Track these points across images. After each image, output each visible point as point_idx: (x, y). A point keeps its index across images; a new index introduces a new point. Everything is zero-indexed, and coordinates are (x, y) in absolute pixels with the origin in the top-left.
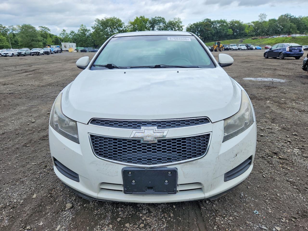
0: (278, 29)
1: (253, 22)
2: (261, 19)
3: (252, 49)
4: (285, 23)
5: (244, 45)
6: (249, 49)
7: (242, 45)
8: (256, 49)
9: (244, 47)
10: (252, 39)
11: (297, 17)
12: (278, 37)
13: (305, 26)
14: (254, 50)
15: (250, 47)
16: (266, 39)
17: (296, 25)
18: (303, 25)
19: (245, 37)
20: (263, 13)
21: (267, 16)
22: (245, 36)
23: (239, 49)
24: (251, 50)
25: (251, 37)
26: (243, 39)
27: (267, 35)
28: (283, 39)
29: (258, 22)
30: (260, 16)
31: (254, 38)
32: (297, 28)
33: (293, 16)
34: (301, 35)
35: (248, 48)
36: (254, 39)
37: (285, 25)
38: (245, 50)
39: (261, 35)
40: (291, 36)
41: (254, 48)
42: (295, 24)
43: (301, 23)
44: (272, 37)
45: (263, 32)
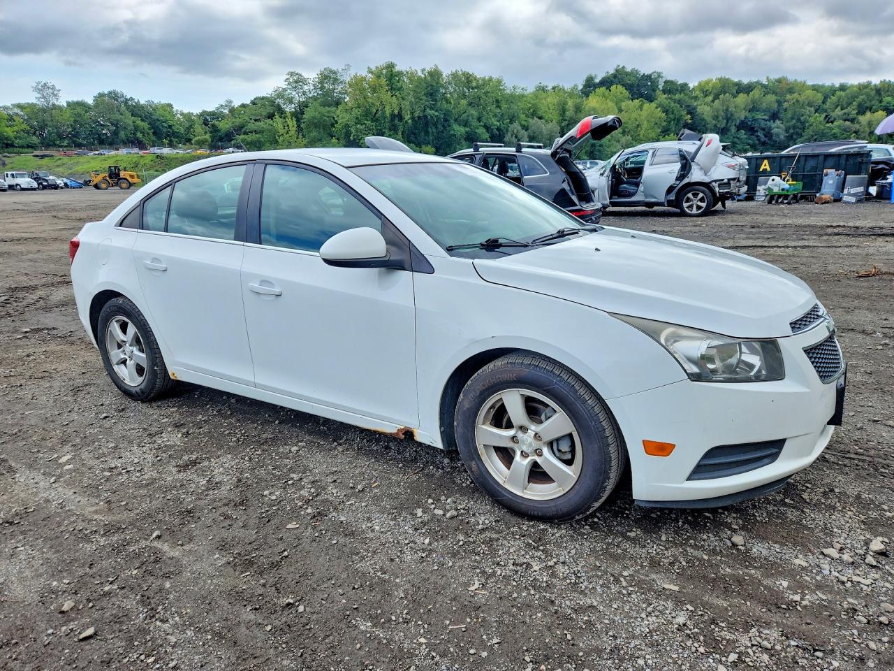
0: (104, 132)
1: (19, 106)
2: (44, 97)
3: (56, 187)
4: (117, 116)
5: (26, 176)
6: (45, 188)
7: (16, 174)
8: (66, 185)
9: (25, 181)
10: (34, 156)
11: (142, 102)
12: (113, 153)
13: (170, 127)
14: (62, 188)
15: (46, 181)
16: (82, 159)
17: (146, 124)
18: (165, 124)
19: (8, 150)
20: (44, 82)
21: (59, 91)
22: (7, 147)
23: (11, 187)
24: (52, 188)
25: (30, 150)
26: (5, 157)
27: (79, 146)
28: (134, 161)
29: (34, 105)
30: (36, 89)
31: (42, 154)
32: (152, 130)
33: (132, 99)
34: (175, 151)
35: (41, 184)
36: (42, 157)
37: (117, 120)
38: (34, 189)
39: (62, 147)
40: (148, 151)
41: (60, 182)
42: (142, 120)
43: (158, 120)
44: (97, 152)
45: (61, 137)
